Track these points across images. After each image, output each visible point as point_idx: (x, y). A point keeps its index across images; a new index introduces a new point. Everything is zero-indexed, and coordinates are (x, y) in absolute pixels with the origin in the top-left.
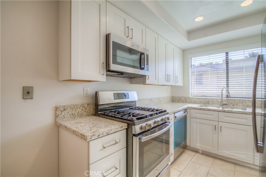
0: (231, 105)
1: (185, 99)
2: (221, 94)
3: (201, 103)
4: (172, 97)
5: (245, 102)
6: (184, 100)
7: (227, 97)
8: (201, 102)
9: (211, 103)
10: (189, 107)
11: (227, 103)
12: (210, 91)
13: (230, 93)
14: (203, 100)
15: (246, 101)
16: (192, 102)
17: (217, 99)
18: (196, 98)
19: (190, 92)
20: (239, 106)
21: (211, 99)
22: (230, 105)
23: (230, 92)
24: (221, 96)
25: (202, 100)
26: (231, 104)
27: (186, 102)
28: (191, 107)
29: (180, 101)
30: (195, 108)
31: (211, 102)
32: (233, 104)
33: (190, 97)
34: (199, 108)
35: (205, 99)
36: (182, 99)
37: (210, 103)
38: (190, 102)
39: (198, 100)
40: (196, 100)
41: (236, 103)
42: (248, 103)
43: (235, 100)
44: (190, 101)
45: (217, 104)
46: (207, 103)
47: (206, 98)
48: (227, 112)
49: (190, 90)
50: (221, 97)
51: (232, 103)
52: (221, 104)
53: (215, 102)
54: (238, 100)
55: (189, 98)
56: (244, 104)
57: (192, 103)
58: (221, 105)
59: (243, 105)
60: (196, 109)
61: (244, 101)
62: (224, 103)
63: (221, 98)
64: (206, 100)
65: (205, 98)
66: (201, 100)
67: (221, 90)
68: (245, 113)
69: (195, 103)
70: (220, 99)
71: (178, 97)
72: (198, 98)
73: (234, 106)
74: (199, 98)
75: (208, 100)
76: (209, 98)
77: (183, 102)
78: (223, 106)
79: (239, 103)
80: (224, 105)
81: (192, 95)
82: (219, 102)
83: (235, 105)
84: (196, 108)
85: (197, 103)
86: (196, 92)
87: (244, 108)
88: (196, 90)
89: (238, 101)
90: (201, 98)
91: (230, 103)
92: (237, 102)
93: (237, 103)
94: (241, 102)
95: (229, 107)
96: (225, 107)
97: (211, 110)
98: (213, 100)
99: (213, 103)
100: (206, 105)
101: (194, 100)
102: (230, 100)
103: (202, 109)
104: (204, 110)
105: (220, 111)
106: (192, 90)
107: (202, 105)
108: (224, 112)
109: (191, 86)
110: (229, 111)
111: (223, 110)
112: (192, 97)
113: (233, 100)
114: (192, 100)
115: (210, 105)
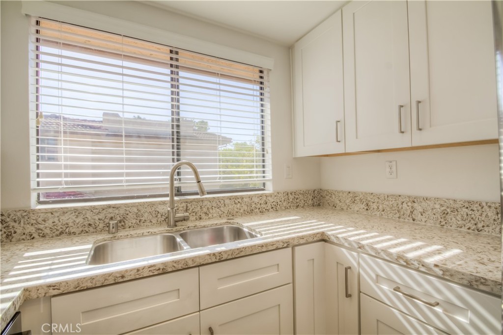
0: (194, 218)
2: (168, 186)
3: (91, 229)
5: (225, 205)
7: (177, 193)
8: (90, 225)
9: (134, 221)
10: (38, 288)
11: (187, 214)
12: (128, 174)
14: (101, 216)
15: (227, 202)
16: (47, 231)
17: (152, 204)
18: (64, 212)
19: (33, 185)
20: (213, 217)
21: (133, 205)
22: (192, 218)
24: (168, 192)
25: (96, 218)
26: (194, 214)
27: (8, 236)
28: (50, 286)
31: (131, 221)
32: (198, 215)
33: (33, 211)
35: (111, 210)
37: (128, 223)
38: (35, 235)
39: (80, 220)
40: (64, 218)
41: (205, 210)
42: (230, 207)
44: (31, 229)
45: (154, 221)
46: (119, 225)
47: (114, 207)
48: (230, 257)
49: (33, 176)
50: (167, 196)
51: (196, 210)
52: (167, 220)
53: (146, 215)
55: (28, 212)
56: (222, 209)
57: (44, 236)
58: (169, 226)
59: (220, 213)
61: (222, 202)
62: (178, 215)
63: (168, 199)
64: (112, 215)
65: (109, 206)
66: (89, 215)
67: (170, 170)
69: (61, 233)
70: (164, 203)
72: (75, 210)
73: (201, 218)
74: (83, 208)
75: (122, 212)
76: (126, 205)
78: (176, 226)
79: (211, 210)
80: (178, 224)
81: (42, 199)
82: (159, 216)
83: (203, 216)
85: (70, 234)
86: (68, 183)
89: (209, 205)
90: (92, 209)
91: (190, 212)
92: (208, 206)
93: (208, 209)
94: (215, 205)
95: (194, 227)
96: (184, 230)
97: (170, 270)
98: (140, 208)
99: (140, 222)
100: (115, 235)
101: (57, 222)
102: (191, 202)
103: (123, 277)
104: (138, 277)
105: (205, 263)
106: (42, 173)
107: (100, 237)
108: (220, 261)
109: (38, 156)
110: (233, 251)
111: (214, 254)
112: (45, 209)
113: (198, 201)
114: (44, 221)
115: (131, 229)
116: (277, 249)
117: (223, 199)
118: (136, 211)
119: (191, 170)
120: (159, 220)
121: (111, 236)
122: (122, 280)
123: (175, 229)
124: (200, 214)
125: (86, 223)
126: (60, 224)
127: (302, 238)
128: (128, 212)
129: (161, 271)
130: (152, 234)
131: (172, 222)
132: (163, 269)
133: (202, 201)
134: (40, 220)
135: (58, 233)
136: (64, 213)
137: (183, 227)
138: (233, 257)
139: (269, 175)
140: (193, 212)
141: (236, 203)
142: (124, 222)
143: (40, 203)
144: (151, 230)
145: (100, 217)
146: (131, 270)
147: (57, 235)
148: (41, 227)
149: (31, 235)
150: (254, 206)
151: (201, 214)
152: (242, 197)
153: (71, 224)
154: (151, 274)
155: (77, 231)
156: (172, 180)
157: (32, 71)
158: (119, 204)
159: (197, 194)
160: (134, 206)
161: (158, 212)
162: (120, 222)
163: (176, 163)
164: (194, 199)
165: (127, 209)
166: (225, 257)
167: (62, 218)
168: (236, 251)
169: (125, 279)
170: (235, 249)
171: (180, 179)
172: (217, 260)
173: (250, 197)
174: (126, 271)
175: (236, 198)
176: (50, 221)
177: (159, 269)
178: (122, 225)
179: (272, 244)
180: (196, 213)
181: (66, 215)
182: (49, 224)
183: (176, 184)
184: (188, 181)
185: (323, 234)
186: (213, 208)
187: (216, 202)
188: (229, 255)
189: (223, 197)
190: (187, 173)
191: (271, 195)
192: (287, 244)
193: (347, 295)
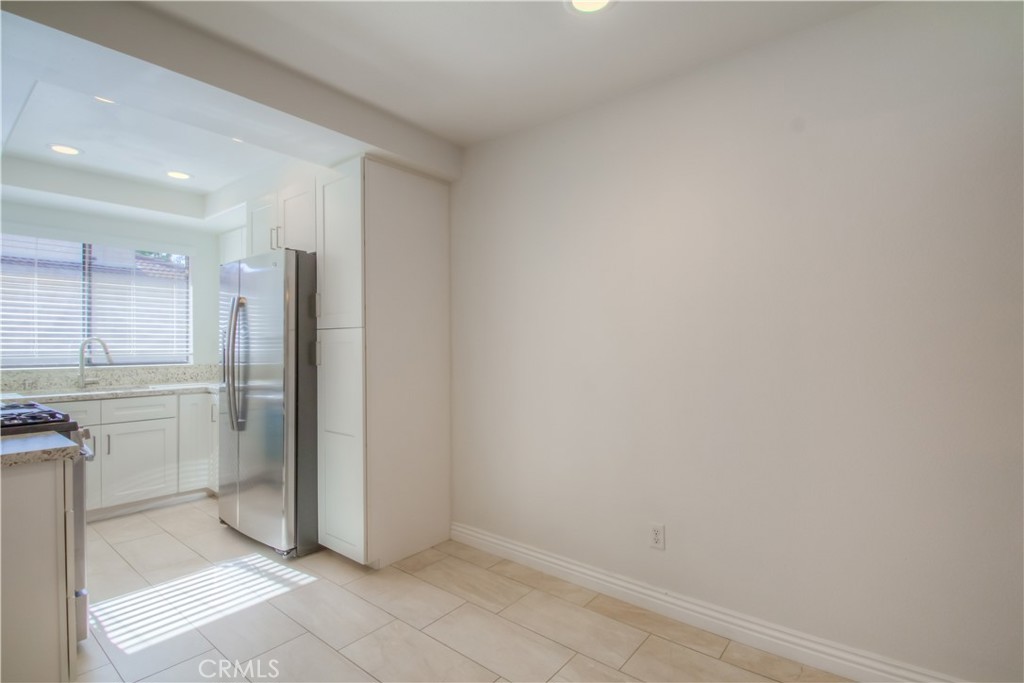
0: (104, 384)
2: (79, 357)
3: (7, 388)
5: (137, 375)
8: (5, 385)
9: (45, 384)
11: (96, 379)
13: (111, 354)
14: (16, 379)
15: (139, 371)
17: (61, 371)
20: (124, 384)
21: (45, 371)
22: (101, 383)
23: (109, 349)
24: (79, 363)
25: (11, 379)
31: (41, 383)
32: (108, 381)
35: (24, 374)
37: (39, 385)
41: (116, 377)
42: (143, 375)
43: (113, 370)
45: (63, 384)
46: (31, 386)
47: (27, 372)
50: (77, 365)
51: (106, 377)
52: (76, 384)
53: (56, 378)
54: (121, 370)
56: (134, 377)
58: (78, 387)
59: (132, 380)
61: (134, 372)
62: (87, 379)
63: (78, 368)
64: (25, 378)
65: (22, 372)
66: (5, 378)
67: (79, 344)
70: (73, 371)
73: (111, 384)
75: (34, 376)
79: (122, 378)
80: (86, 386)
82: (70, 380)
83: (114, 382)
89: (120, 373)
90: (8, 372)
92: (119, 375)
93: (119, 377)
94: (127, 374)
98: (51, 373)
99: (51, 385)
102: (101, 371)
110: (126, 394)
116: (163, 395)
117: (136, 369)
118: (48, 377)
119: (99, 344)
123: (84, 389)
124: (110, 381)
127: (187, 389)
128: (40, 377)
131: (81, 384)
137: (92, 389)
138: (127, 397)
139: (191, 350)
140: (103, 378)
141: (149, 373)
142: (36, 384)
150: (169, 376)
151: (112, 380)
152: (157, 369)
156: (82, 352)
158: (32, 370)
159: (106, 365)
160: (46, 373)
161: (68, 378)
162: (33, 384)
163: (86, 339)
164: (104, 369)
165: (38, 374)
166: (120, 396)
170: (128, 392)
171: (91, 352)
172: (114, 398)
173: (167, 369)
175: (150, 369)
178: (35, 387)
179: (159, 392)
180: (106, 380)
183: (86, 355)
184: (98, 355)
185: (206, 389)
186: (125, 376)
187: (128, 372)
188: (123, 395)
190: (98, 347)
191: (190, 367)
192: (173, 393)
193: (213, 421)
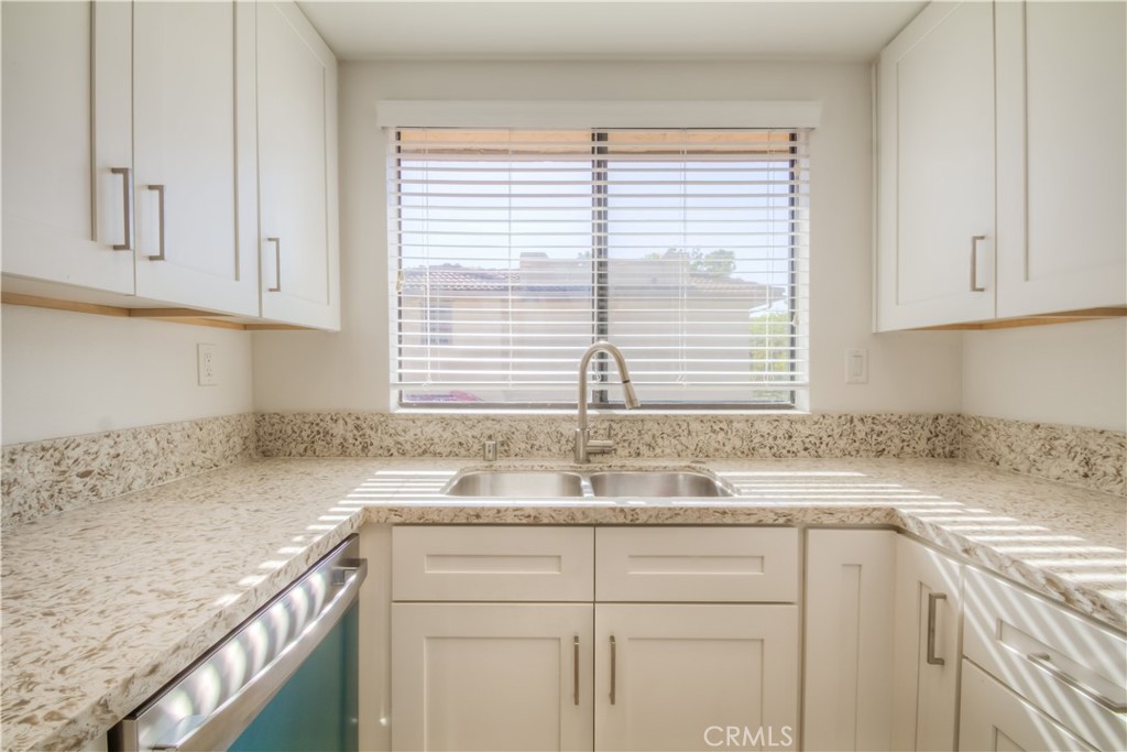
0: (626, 452)
1: (357, 427)
3: (462, 451)
4: (261, 418)
5: (689, 433)
6: (349, 436)
7: (598, 402)
8: (461, 444)
9: (523, 446)
10: (378, 509)
11: (610, 442)
13: (632, 382)
14: (476, 432)
15: (695, 426)
16: (408, 447)
17: (553, 419)
18: (429, 420)
19: (393, 378)
20: (663, 455)
21: (522, 419)
22: (620, 451)
23: (630, 373)
24: (577, 402)
25: (469, 433)
26: (626, 444)
27: (364, 448)
28: (391, 509)
29: (319, 446)
30: (424, 511)
31: (519, 444)
32: (634, 446)
33: (392, 415)
34: (462, 509)
35: (489, 424)
36: (338, 430)
37: (514, 448)
38: (393, 451)
39: (447, 435)
40: (429, 430)
41: (647, 438)
42: (702, 438)
43: (643, 420)
44: (389, 442)
45: (555, 449)
46: (499, 448)
47: (494, 419)
48: (653, 521)
49: (393, 364)
50: (574, 407)
51: (630, 437)
52: (574, 450)
53: (542, 437)
54: (657, 420)
55: (386, 417)
56: (683, 439)
58: (577, 460)
59: (679, 447)
60: (434, 524)
61: (684, 426)
62: (592, 443)
63: (575, 412)
64: (491, 432)
65: (487, 418)
66: (460, 428)
67: (580, 360)
68: (753, 520)
69: (425, 452)
70: (570, 419)
71: (304, 415)
72: (442, 419)
73: (639, 454)
74: (452, 417)
75: (505, 428)
76: (511, 417)
77: (344, 452)
78: (589, 461)
79: (659, 440)
80: (592, 458)
81: (404, 401)
82: (563, 441)
83: (644, 450)
84: (436, 519)
85: (435, 454)
86: (434, 377)
87: (694, 469)
88: (434, 365)
89: (656, 429)
90: (465, 418)
91: (618, 440)
92: (655, 432)
93: (654, 436)
94: (669, 431)
95: (621, 467)
96: (601, 470)
97: (545, 521)
98: (533, 424)
99: (532, 449)
100: (492, 463)
101: (420, 435)
102: (621, 421)
103: (478, 516)
104: (498, 521)
105: (604, 521)
106: (407, 361)
107: (471, 464)
108: (633, 525)
109: (400, 336)
110: (659, 511)
111: (622, 510)
112: (406, 415)
113: (634, 420)
114: (405, 431)
115: (519, 458)
116: (759, 524)
117: (686, 419)
118: (527, 430)
119: (615, 360)
120: (563, 449)
121: (486, 464)
122: (476, 521)
123: (585, 466)
124: (636, 446)
125: (456, 441)
126: (423, 438)
127: (830, 512)
128: (514, 430)
129: (531, 520)
130: (547, 470)
131: (582, 455)
132: (535, 517)
133: (642, 421)
134: (399, 429)
135: (420, 451)
136: (429, 422)
137: (601, 465)
138: (660, 522)
139: (803, 374)
140: (625, 441)
141: (714, 431)
142: (508, 445)
143: (403, 405)
144: (546, 464)
145: (475, 434)
146: (490, 509)
147: (420, 455)
148: (401, 439)
149: (389, 451)
151: (640, 446)
152: (730, 421)
153: (436, 440)
154: (517, 521)
155: (445, 451)
156: (584, 377)
157: (391, 211)
158: (500, 415)
159: (622, 407)
160: (524, 421)
161: (562, 435)
162: (502, 445)
164: (626, 416)
165: (513, 424)
166: (642, 518)
167: (426, 429)
168: (666, 512)
169: (481, 521)
170: (664, 509)
171: (604, 378)
172: (628, 522)
173: (750, 421)
174: (483, 509)
175: (716, 419)
176: (411, 433)
177: (529, 516)
178: (506, 451)
179: (749, 513)
180: (630, 444)
181: (431, 425)
182: (410, 436)
185: (891, 512)
186: (665, 436)
187: (671, 426)
188: (651, 516)
189: (686, 416)
191: (803, 420)
192: (785, 520)
193: (932, 660)
